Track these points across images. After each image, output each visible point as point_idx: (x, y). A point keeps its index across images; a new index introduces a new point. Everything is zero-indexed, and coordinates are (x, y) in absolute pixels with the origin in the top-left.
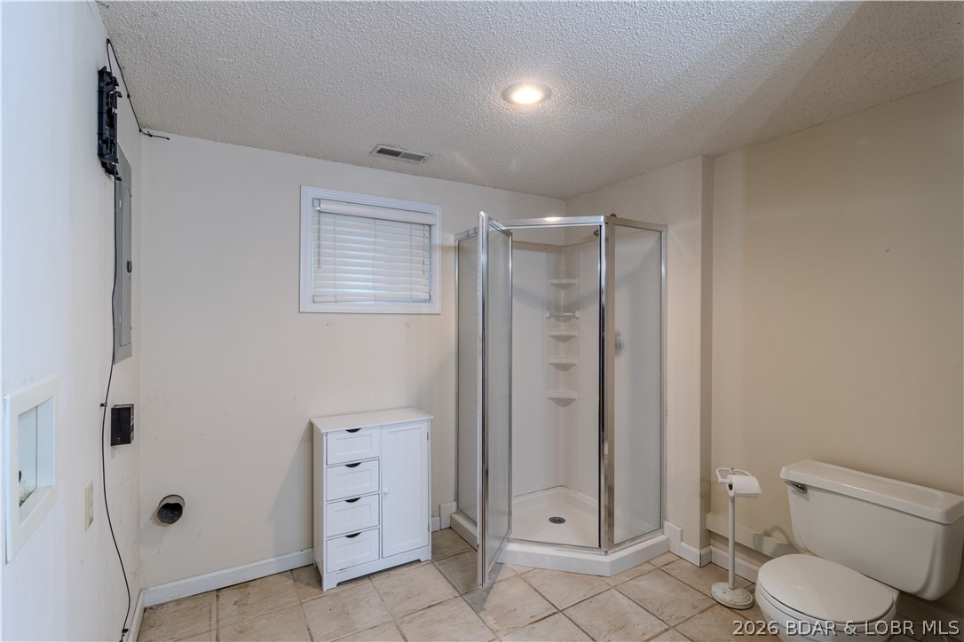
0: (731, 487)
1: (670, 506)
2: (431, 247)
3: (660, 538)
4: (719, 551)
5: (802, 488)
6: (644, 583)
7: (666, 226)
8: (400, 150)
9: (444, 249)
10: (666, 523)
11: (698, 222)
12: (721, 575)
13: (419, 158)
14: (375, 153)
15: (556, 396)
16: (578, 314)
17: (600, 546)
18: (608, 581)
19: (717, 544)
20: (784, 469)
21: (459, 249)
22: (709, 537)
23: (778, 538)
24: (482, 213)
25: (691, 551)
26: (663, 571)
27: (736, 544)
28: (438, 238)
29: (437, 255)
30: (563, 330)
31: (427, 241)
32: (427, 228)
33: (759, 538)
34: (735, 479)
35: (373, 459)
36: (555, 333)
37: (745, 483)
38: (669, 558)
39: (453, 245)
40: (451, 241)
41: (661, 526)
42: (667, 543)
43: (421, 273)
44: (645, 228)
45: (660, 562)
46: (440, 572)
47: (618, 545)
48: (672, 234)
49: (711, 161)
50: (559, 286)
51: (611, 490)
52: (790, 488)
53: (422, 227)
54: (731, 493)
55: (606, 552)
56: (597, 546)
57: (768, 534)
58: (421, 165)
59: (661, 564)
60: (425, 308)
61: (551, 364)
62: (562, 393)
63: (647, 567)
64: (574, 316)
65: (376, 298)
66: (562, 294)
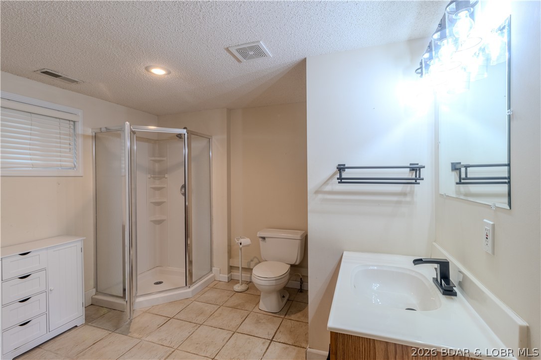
0: (241, 244)
1: (215, 260)
2: (75, 135)
3: (211, 275)
4: (235, 274)
5: (264, 238)
6: (207, 295)
7: (212, 136)
8: (61, 75)
9: (85, 137)
10: (213, 268)
11: (225, 136)
12: (237, 282)
13: (73, 81)
14: (39, 72)
15: (154, 219)
16: (166, 176)
17: (186, 285)
18: (191, 299)
19: (234, 271)
20: (258, 233)
21: (96, 137)
22: (231, 268)
23: (256, 260)
24: (127, 122)
25: (224, 277)
26: (214, 288)
27: (242, 268)
28: (80, 129)
29: (80, 141)
30: (157, 184)
31: (72, 131)
32: (72, 123)
33: (249, 263)
34: (242, 241)
35: (41, 270)
36: (153, 186)
37: (246, 241)
38: (216, 282)
39: (91, 135)
40: (90, 132)
41: (211, 270)
42: (214, 277)
43: (68, 150)
44: (201, 136)
45: (212, 285)
46: (94, 326)
47: (195, 282)
48: (214, 140)
49: (230, 111)
50: (155, 161)
51: (191, 262)
52: (260, 239)
53: (68, 122)
54: (241, 246)
55: (189, 287)
56: (185, 285)
57: (252, 261)
58: (73, 85)
59: (213, 285)
60: (71, 173)
61: (152, 203)
62: (158, 217)
63: (207, 289)
64: (164, 177)
65: (33, 166)
66: (157, 165)
